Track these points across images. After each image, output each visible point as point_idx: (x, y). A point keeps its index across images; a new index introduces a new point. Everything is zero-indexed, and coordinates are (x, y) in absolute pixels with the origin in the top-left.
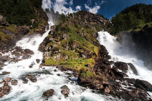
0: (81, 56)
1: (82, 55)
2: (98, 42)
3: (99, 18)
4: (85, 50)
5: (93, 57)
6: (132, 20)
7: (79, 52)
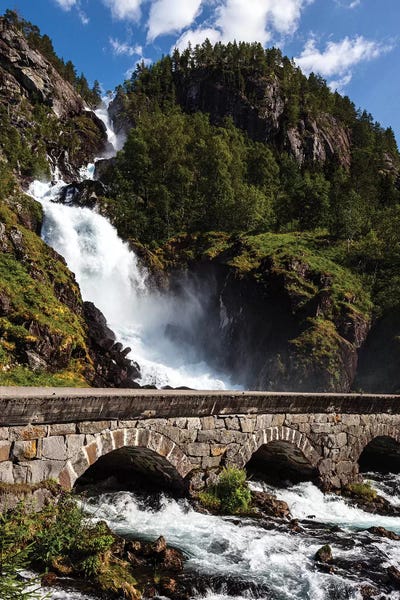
0: (24, 360)
1: (29, 354)
2: (74, 288)
3: (19, 48)
4: (42, 331)
5: (72, 365)
6: (228, 182)
7: (10, 339)
